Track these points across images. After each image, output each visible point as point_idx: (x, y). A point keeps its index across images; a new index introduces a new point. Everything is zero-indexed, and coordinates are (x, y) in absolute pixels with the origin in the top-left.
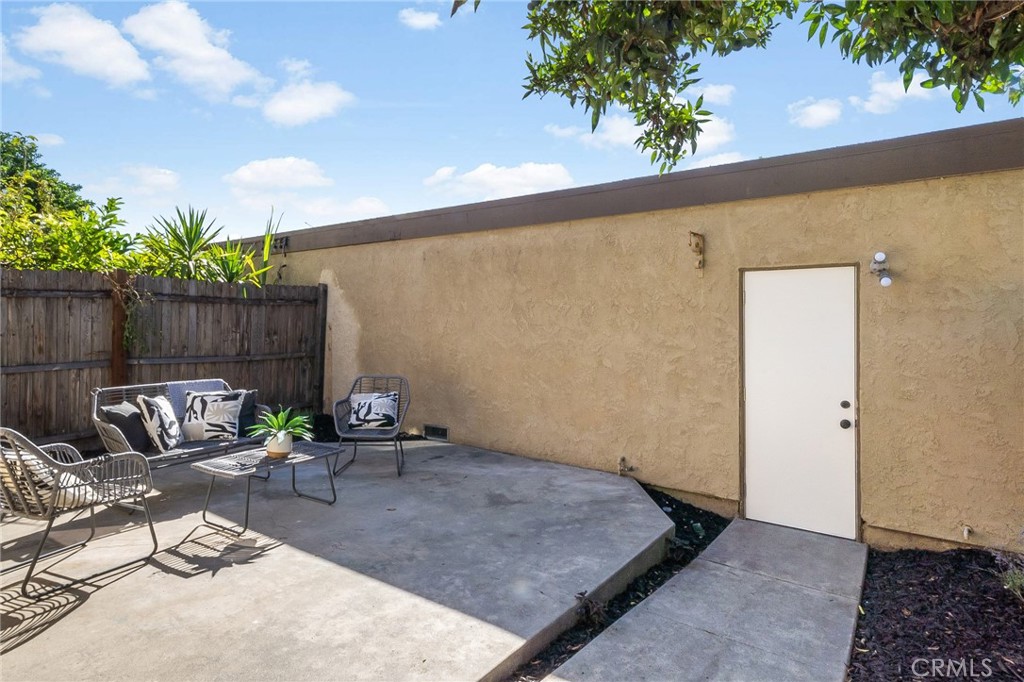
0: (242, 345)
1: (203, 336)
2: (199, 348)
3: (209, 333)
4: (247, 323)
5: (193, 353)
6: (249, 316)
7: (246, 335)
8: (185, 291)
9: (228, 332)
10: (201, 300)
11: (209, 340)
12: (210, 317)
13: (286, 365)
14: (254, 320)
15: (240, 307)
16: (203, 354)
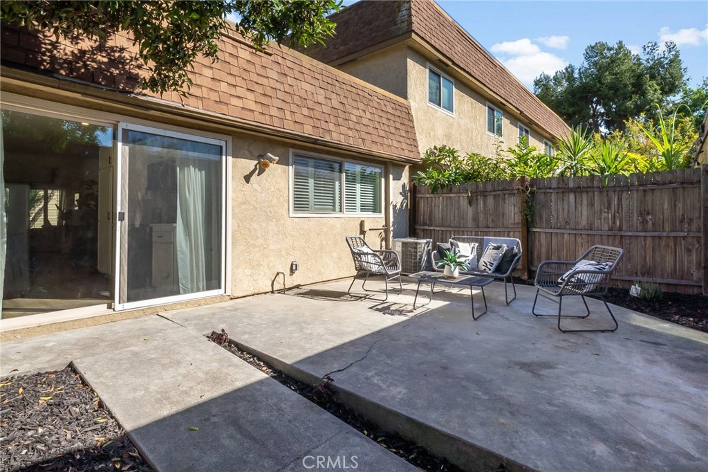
0: (614, 223)
1: (580, 215)
2: (577, 223)
3: (585, 213)
4: (618, 205)
5: (573, 227)
6: (620, 200)
7: (617, 214)
8: (566, 184)
9: (601, 212)
10: (578, 190)
11: (584, 218)
12: (585, 202)
13: (663, 243)
14: (625, 202)
15: (611, 194)
16: (580, 227)
